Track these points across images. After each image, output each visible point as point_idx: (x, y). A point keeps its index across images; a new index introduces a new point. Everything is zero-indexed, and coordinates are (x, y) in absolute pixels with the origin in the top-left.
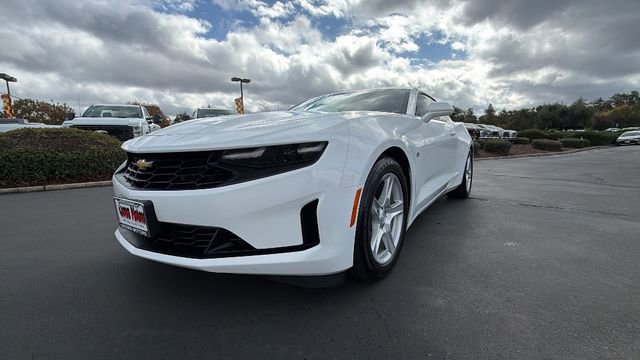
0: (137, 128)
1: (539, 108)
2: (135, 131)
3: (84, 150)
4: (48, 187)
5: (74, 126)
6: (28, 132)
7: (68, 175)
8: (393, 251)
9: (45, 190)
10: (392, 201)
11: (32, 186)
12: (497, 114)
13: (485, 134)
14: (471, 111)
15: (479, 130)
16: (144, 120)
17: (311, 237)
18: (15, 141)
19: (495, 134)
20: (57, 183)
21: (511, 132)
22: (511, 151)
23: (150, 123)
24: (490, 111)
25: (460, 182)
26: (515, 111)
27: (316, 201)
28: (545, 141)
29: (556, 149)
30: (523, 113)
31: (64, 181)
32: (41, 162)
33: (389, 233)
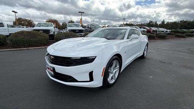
0: (51, 30)
1: (181, 21)
2: (50, 31)
3: (37, 37)
4: (29, 48)
5: (34, 30)
6: (22, 32)
7: (33, 45)
8: (115, 79)
9: (28, 49)
10: (116, 66)
11: (25, 48)
12: (165, 23)
13: (159, 31)
14: (156, 22)
15: (157, 30)
16: (53, 28)
17: (91, 79)
18: (20, 35)
19: (163, 31)
20: (31, 47)
21: (168, 30)
22: (167, 38)
23: (55, 28)
24: (163, 22)
25: (142, 54)
26: (172, 22)
27: (93, 71)
28: (180, 34)
29: (183, 37)
30: (175, 23)
31: (33, 47)
32: (27, 42)
33: (114, 75)
